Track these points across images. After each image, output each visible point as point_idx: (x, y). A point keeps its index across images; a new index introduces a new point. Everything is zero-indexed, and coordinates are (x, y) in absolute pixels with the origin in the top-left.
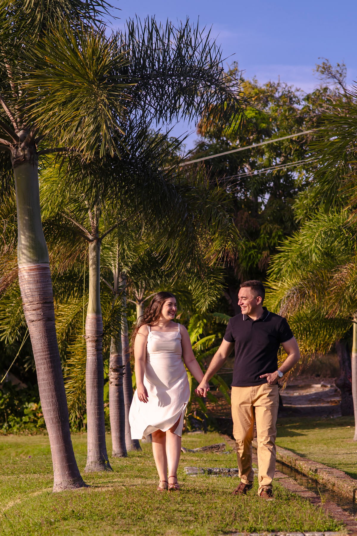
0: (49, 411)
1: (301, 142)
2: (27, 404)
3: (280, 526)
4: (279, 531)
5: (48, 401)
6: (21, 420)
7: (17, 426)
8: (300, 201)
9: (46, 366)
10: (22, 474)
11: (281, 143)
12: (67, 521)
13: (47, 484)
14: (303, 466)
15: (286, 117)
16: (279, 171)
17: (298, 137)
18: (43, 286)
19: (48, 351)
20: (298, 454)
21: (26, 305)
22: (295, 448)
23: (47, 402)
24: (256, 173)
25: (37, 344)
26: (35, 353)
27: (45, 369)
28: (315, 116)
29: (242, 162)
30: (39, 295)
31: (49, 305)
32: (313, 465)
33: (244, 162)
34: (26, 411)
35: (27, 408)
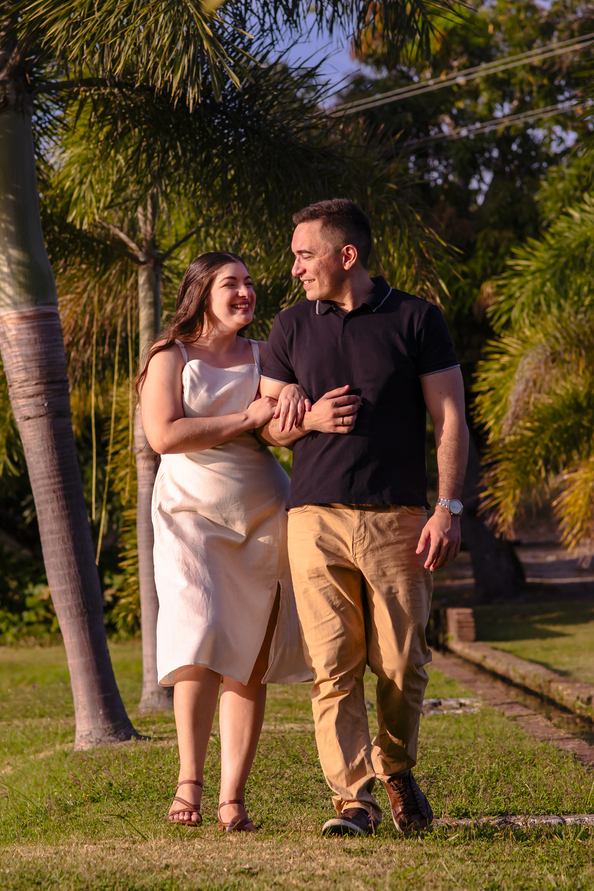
0: (64, 592)
1: (549, 69)
2: (30, 586)
3: (516, 803)
4: (514, 814)
5: (61, 572)
6: (21, 619)
7: (14, 630)
8: (551, 184)
9: (55, 505)
10: (18, 718)
11: (510, 73)
12: (98, 804)
13: (65, 736)
14: (563, 692)
15: (520, 22)
16: (508, 128)
17: (544, 62)
18: (47, 350)
19: (58, 476)
20: (556, 671)
21: (14, 387)
22: (550, 660)
23: (59, 575)
24: (464, 132)
25: (38, 462)
26: (34, 481)
27: (53, 511)
28: (575, 20)
29: (438, 112)
30: (40, 367)
31: (59, 386)
32: (583, 690)
33: (443, 112)
34: (29, 602)
35: (31, 595)
